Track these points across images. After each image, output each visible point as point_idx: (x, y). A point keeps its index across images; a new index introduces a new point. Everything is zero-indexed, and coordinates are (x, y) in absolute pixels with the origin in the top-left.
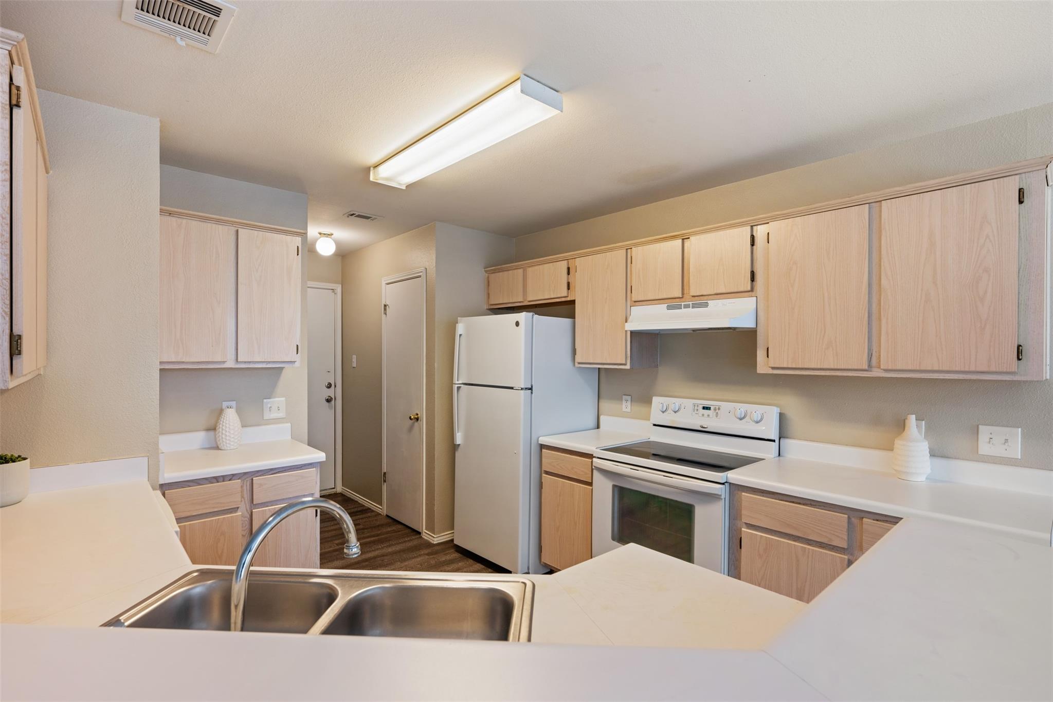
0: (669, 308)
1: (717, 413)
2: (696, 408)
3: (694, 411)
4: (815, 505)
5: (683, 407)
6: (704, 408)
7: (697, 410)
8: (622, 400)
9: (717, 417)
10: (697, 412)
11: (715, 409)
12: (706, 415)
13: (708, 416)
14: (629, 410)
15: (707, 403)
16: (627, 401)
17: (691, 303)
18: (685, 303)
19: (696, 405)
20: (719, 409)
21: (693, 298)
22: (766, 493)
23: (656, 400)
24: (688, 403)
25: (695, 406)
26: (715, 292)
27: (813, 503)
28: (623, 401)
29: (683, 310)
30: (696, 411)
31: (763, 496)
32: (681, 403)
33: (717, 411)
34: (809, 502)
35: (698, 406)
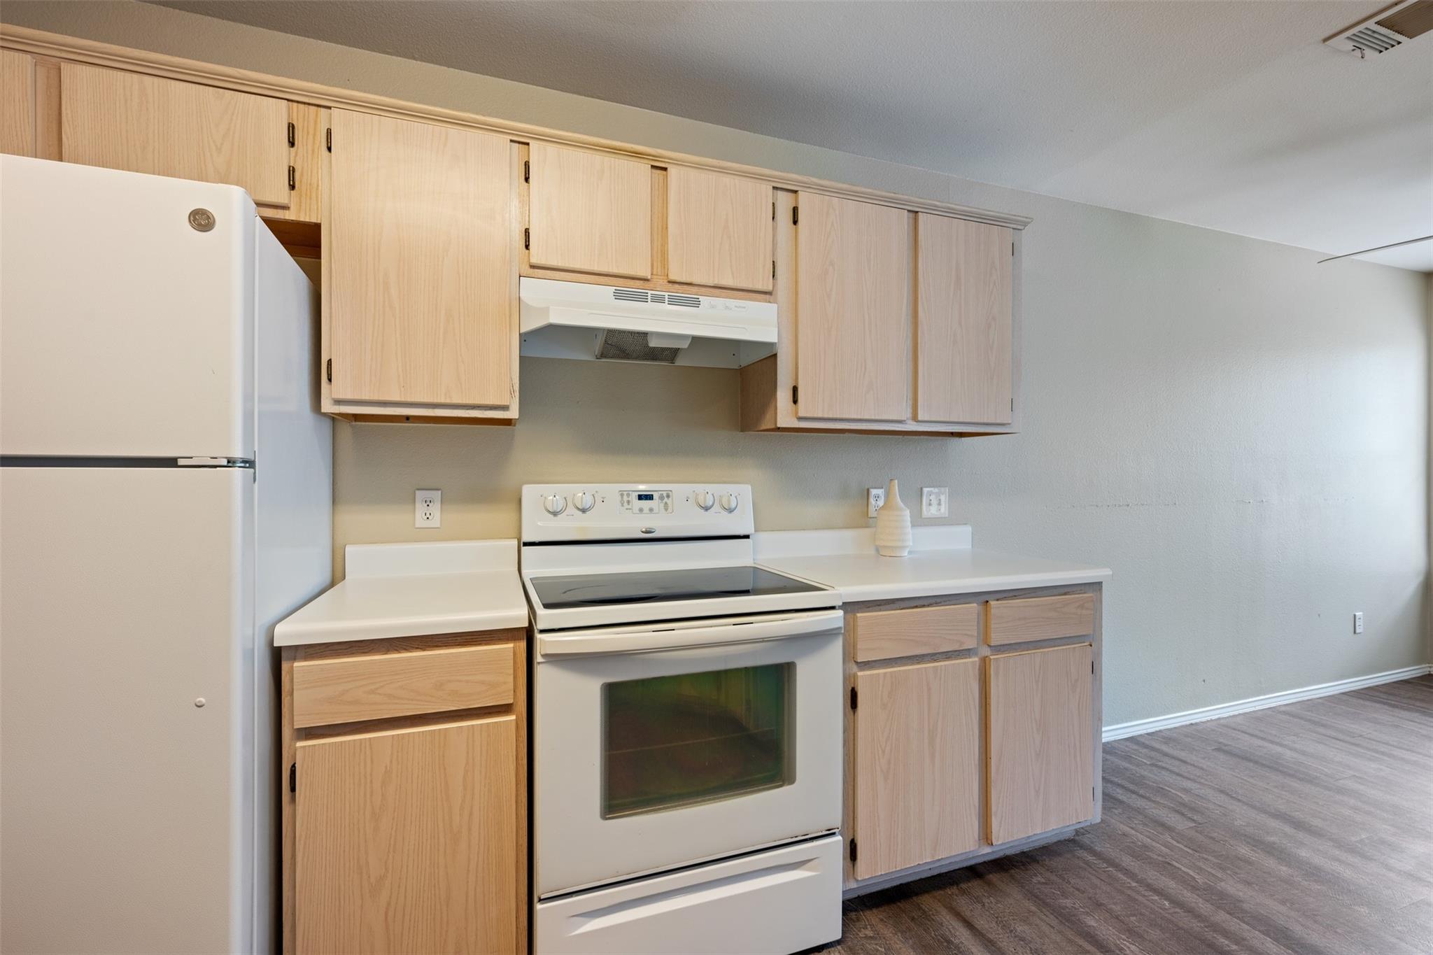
0: (618, 295)
1: (666, 503)
2: (625, 498)
3: (623, 505)
4: (940, 603)
5: (599, 500)
6: (640, 497)
7: (628, 502)
8: (414, 501)
9: (666, 510)
10: (630, 507)
11: (661, 498)
12: (646, 510)
13: (651, 510)
14: (436, 521)
15: (643, 488)
16: (428, 503)
17: (666, 294)
18: (653, 292)
19: (625, 493)
20: (668, 496)
21: (670, 285)
22: (885, 604)
23: (530, 493)
24: (611, 490)
25: (622, 495)
26: (716, 282)
27: (938, 600)
28: (418, 505)
29: (650, 305)
30: (625, 504)
31: (880, 610)
32: (594, 493)
33: (666, 500)
34: (933, 601)
35: (628, 495)
